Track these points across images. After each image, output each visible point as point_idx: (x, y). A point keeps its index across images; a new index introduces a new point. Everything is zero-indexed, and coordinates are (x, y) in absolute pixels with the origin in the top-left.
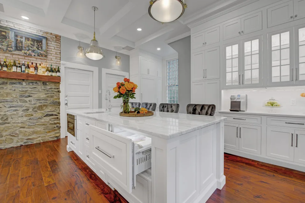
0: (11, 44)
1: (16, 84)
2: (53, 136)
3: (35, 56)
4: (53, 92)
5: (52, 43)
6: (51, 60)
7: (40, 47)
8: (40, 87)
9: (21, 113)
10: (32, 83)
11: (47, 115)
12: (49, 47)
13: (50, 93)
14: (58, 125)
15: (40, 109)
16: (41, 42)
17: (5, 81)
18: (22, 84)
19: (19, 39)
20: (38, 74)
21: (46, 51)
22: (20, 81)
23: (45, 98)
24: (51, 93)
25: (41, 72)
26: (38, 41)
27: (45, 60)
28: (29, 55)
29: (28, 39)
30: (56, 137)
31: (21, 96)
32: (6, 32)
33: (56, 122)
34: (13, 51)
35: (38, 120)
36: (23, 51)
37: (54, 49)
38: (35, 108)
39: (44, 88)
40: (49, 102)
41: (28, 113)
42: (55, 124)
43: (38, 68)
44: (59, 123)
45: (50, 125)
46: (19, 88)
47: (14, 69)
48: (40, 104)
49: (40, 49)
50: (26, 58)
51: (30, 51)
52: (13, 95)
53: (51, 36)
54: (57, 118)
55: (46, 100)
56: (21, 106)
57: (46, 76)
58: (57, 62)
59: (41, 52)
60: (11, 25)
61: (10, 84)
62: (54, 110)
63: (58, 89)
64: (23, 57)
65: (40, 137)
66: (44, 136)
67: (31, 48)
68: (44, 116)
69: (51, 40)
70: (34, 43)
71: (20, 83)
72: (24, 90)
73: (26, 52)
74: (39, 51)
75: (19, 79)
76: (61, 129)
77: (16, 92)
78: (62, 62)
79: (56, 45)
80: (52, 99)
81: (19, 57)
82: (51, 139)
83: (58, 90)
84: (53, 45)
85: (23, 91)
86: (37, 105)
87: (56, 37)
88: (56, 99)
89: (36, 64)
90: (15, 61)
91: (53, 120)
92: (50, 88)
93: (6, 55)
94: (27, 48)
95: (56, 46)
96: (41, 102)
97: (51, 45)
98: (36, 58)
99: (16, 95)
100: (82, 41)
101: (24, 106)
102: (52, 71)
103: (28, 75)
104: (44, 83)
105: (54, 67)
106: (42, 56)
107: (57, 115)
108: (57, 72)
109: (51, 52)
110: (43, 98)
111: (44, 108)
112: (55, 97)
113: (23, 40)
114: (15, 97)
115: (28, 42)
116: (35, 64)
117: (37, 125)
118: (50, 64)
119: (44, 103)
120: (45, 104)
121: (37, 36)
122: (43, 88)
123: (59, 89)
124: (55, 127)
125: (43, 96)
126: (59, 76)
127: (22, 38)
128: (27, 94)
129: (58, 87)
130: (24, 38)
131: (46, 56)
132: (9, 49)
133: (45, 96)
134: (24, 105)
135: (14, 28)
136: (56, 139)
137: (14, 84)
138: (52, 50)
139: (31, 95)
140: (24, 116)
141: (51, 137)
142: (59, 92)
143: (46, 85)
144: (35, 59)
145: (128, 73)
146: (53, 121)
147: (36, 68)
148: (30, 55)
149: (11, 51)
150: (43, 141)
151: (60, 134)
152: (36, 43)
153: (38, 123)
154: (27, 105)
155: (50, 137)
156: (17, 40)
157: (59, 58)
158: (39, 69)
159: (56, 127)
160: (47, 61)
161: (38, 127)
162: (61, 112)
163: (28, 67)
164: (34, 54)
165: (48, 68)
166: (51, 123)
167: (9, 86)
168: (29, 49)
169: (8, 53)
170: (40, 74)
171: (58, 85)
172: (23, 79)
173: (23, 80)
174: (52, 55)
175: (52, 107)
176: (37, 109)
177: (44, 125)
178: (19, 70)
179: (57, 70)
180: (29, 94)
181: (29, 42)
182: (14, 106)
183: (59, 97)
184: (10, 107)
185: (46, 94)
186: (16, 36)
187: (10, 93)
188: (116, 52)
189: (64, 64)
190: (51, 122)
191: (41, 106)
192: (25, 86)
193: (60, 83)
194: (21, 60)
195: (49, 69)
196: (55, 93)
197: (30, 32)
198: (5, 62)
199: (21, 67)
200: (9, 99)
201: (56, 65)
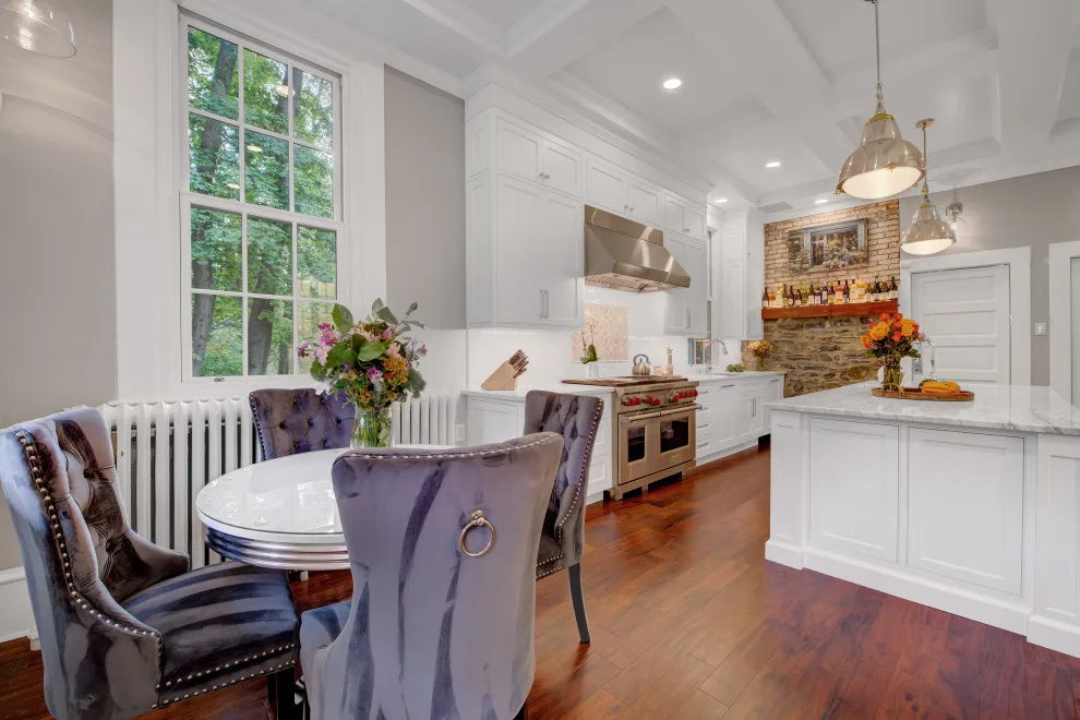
0: (806, 256)
1: (816, 327)
3: (843, 266)
5: (880, 225)
6: (878, 265)
7: (852, 244)
8: (855, 329)
9: (821, 380)
10: (841, 321)
12: (874, 237)
15: (855, 375)
16: (856, 232)
17: (800, 322)
18: (824, 326)
19: (817, 243)
20: (850, 302)
21: (867, 250)
22: (821, 320)
25: (858, 297)
26: (848, 235)
28: (834, 267)
29: (831, 237)
31: (823, 349)
32: (798, 239)
34: (810, 268)
36: (824, 263)
37: (885, 237)
38: (844, 373)
41: (832, 382)
46: (819, 333)
47: (812, 301)
48: (854, 365)
49: (853, 248)
50: (831, 274)
51: (836, 260)
52: (810, 347)
53: (878, 209)
56: (823, 368)
57: (868, 304)
58: (892, 267)
59: (855, 254)
60: (807, 223)
61: (806, 329)
64: (825, 275)
67: (837, 253)
69: (877, 219)
70: (843, 240)
71: (820, 324)
72: (827, 336)
73: (828, 263)
74: (852, 254)
75: (819, 318)
77: (814, 340)
79: (888, 226)
81: (819, 275)
84: (880, 229)
85: (825, 339)
86: (849, 366)
87: (888, 208)
89: (847, 282)
90: (812, 286)
93: (801, 278)
94: (831, 256)
95: (887, 229)
96: (857, 361)
97: (878, 230)
98: (847, 270)
99: (815, 347)
100: (959, 185)
101: (826, 368)
102: (877, 289)
103: (833, 308)
104: (863, 320)
106: (858, 262)
108: (888, 291)
109: (877, 247)
111: (863, 373)
113: (824, 241)
114: (814, 351)
116: (844, 283)
118: (876, 274)
119: (862, 362)
120: (863, 364)
121: (846, 225)
126: (895, 299)
127: (821, 239)
128: (832, 345)
130: (825, 238)
131: (866, 260)
132: (803, 266)
134: (827, 366)
135: (811, 226)
137: (813, 326)
138: (880, 242)
139: (839, 345)
143: (868, 322)
144: (844, 273)
147: (846, 292)
148: (836, 267)
149: (807, 269)
152: (845, 240)
154: (832, 366)
157: (897, 255)
158: (851, 292)
160: (870, 269)
163: (833, 292)
164: (842, 263)
165: (869, 285)
167: (806, 332)
168: (834, 256)
169: (803, 274)
170: (854, 302)
172: (825, 315)
173: (826, 318)
174: (880, 253)
176: (849, 375)
178: (818, 300)
179: (889, 286)
180: (836, 344)
181: (832, 243)
182: (811, 366)
184: (807, 368)
186: (814, 239)
187: (806, 344)
189: (906, 268)
191: (856, 368)
192: (828, 330)
194: (822, 280)
195: (872, 286)
197: (836, 221)
198: (799, 291)
199: (820, 294)
200: (805, 354)
201: (889, 273)
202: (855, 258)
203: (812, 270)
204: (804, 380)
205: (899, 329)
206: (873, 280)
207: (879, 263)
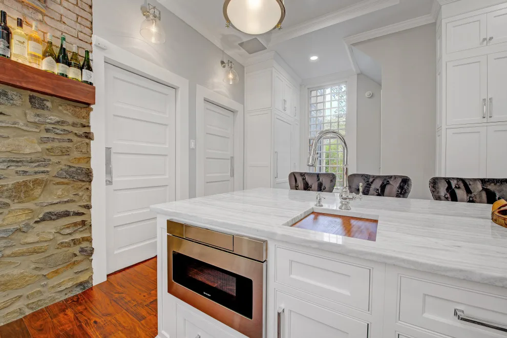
2: (70, 284)
4: (66, 137)
8: (20, 112)
11: (49, 217)
13: (59, 137)
14: (84, 245)
15: (22, 195)
20: (13, 59)
23: (39, 155)
24: (63, 141)
27: (37, 10)
30: (81, 284)
33: (78, 236)
35: (13, 237)
39: (37, 119)
40: (53, 170)
42: (75, 242)
43: (10, 33)
44: (89, 240)
45: (59, 251)
54: (83, 223)
55: (44, 162)
58: (81, 36)
62: (71, 197)
63: (84, 126)
65: (20, 297)
66: (40, 292)
68: (37, 222)
76: (93, 257)
78: (95, 39)
80: (64, 160)
82: (63, 297)
83: (85, 130)
88: (79, 159)
91: (68, 231)
92: (58, 122)
96: (25, 172)
104: (36, 101)
105: (72, 47)
107: (83, 214)
108: (81, 68)
110: (34, 157)
111: (38, 191)
112: (76, 154)
117: (9, 256)
118: (59, 33)
119: (36, 173)
120: (40, 176)
122: (31, 117)
123: (89, 126)
124: (75, 255)
125: (30, 146)
126: (91, 84)
129: (84, 121)
133: (39, 149)
136: (78, 291)
141: (63, 288)
142: (87, 137)
143: (43, 107)
146: (70, 234)
150: (32, 308)
151: (92, 273)
153: (16, 250)
155: (60, 289)
157: (88, 24)
158: (14, 42)
159: (78, 253)
160: (47, 19)
161: (14, 263)
162: (93, 203)
166: (62, 243)
170: (20, 61)
171: (84, 112)
175: (63, 187)
176: (9, 197)
177: (35, 252)
179: (82, 63)
183: (88, 152)
185: (43, 141)
188: (223, 52)
190: (61, 239)
193: (92, 109)
196: (75, 139)
201: (78, 43)
207: (64, 19)
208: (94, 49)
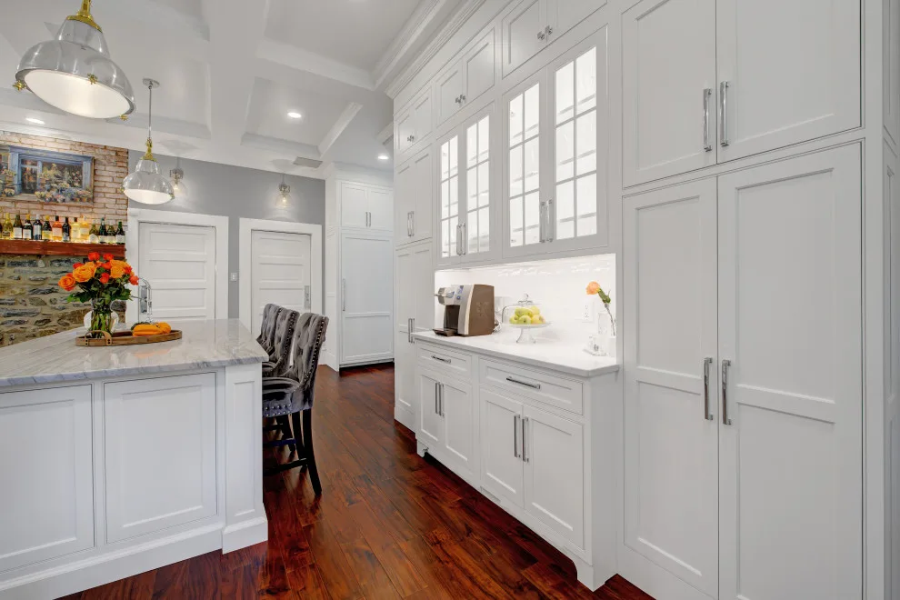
0: (11, 179)
1: (24, 266)
3: (64, 201)
5: (108, 168)
6: (105, 207)
7: (76, 180)
9: (31, 328)
10: (59, 261)
12: (101, 179)
16: (80, 168)
18: (36, 266)
19: (28, 167)
20: (72, 242)
21: (93, 190)
22: (32, 258)
25: (79, 236)
26: (71, 168)
27: (88, 207)
28: (51, 200)
29: (47, 165)
31: (34, 291)
34: (15, 194)
36: (37, 193)
37: (113, 181)
38: (63, 317)
41: (47, 329)
43: (70, 228)
46: (28, 273)
47: (17, 234)
48: (76, 309)
49: (77, 184)
50: (45, 207)
51: (54, 192)
52: (14, 289)
53: (106, 153)
56: (34, 314)
57: (92, 246)
58: (119, 212)
59: (78, 191)
60: (15, 141)
61: (8, 266)
64: (40, 206)
67: (55, 185)
69: (105, 162)
70: (63, 173)
71: (31, 262)
72: (39, 276)
73: (43, 193)
74: (74, 190)
75: (29, 255)
77: (21, 282)
78: (130, 210)
79: (117, 172)
81: (32, 206)
84: (107, 172)
85: (37, 280)
86: (69, 311)
87: (117, 154)
89: (67, 219)
90: (18, 217)
94: (47, 186)
95: (116, 175)
97: (105, 173)
98: (69, 206)
99: (22, 289)
100: (182, 156)
101: (38, 314)
102: (103, 231)
103: (48, 246)
105: (111, 222)
106: (81, 200)
108: (114, 235)
109: (104, 190)
113: (39, 168)
114: (20, 294)
115: (48, 172)
116: (64, 220)
118: (103, 216)
121: (67, 158)
126: (122, 244)
127: (35, 164)
128: (47, 287)
130: (40, 164)
131: (92, 200)
132: (6, 191)
134: (39, 311)
135: (19, 145)
137: (19, 264)
138: (107, 185)
139: (55, 288)
140: (38, 335)
144: (64, 209)
145: (320, 226)
147: (66, 229)
148: (53, 201)
149: (11, 195)
152: (67, 173)
154: (46, 310)
156: (24, 171)
157: (124, 202)
158: (72, 232)
160: (95, 210)
163: (49, 227)
164: (62, 197)
165: (94, 226)
167: (8, 271)
168: (52, 187)
169: (5, 200)
170: (76, 242)
172: (37, 253)
173: (39, 256)
174: (108, 195)
176: (69, 320)
178: (27, 235)
179: (116, 230)
180: (52, 287)
181: (51, 173)
182: (16, 312)
184: (9, 315)
186: (23, 161)
187: (9, 286)
188: (284, 175)
189: (134, 216)
191: (78, 312)
192: (42, 270)
193: (126, 260)
194: (33, 212)
195: (98, 228)
197: (55, 150)
199: (31, 228)
200: (6, 297)
201: (116, 217)
202: (78, 196)
203: (18, 198)
204: (6, 330)
205: (108, 271)
206: (98, 222)
207: (107, 205)
208: (129, 217)
